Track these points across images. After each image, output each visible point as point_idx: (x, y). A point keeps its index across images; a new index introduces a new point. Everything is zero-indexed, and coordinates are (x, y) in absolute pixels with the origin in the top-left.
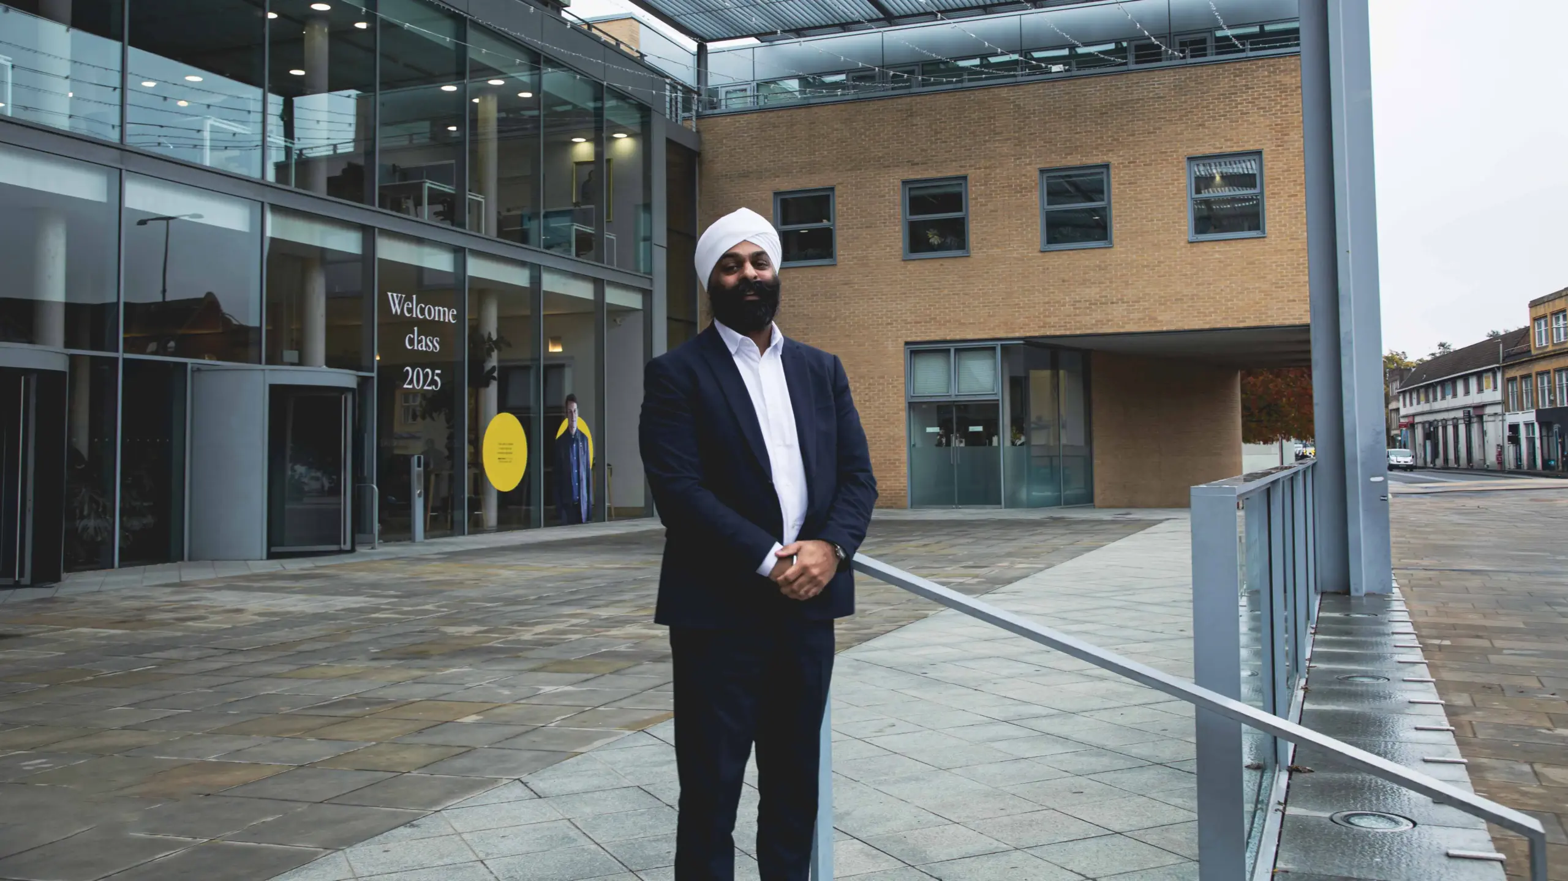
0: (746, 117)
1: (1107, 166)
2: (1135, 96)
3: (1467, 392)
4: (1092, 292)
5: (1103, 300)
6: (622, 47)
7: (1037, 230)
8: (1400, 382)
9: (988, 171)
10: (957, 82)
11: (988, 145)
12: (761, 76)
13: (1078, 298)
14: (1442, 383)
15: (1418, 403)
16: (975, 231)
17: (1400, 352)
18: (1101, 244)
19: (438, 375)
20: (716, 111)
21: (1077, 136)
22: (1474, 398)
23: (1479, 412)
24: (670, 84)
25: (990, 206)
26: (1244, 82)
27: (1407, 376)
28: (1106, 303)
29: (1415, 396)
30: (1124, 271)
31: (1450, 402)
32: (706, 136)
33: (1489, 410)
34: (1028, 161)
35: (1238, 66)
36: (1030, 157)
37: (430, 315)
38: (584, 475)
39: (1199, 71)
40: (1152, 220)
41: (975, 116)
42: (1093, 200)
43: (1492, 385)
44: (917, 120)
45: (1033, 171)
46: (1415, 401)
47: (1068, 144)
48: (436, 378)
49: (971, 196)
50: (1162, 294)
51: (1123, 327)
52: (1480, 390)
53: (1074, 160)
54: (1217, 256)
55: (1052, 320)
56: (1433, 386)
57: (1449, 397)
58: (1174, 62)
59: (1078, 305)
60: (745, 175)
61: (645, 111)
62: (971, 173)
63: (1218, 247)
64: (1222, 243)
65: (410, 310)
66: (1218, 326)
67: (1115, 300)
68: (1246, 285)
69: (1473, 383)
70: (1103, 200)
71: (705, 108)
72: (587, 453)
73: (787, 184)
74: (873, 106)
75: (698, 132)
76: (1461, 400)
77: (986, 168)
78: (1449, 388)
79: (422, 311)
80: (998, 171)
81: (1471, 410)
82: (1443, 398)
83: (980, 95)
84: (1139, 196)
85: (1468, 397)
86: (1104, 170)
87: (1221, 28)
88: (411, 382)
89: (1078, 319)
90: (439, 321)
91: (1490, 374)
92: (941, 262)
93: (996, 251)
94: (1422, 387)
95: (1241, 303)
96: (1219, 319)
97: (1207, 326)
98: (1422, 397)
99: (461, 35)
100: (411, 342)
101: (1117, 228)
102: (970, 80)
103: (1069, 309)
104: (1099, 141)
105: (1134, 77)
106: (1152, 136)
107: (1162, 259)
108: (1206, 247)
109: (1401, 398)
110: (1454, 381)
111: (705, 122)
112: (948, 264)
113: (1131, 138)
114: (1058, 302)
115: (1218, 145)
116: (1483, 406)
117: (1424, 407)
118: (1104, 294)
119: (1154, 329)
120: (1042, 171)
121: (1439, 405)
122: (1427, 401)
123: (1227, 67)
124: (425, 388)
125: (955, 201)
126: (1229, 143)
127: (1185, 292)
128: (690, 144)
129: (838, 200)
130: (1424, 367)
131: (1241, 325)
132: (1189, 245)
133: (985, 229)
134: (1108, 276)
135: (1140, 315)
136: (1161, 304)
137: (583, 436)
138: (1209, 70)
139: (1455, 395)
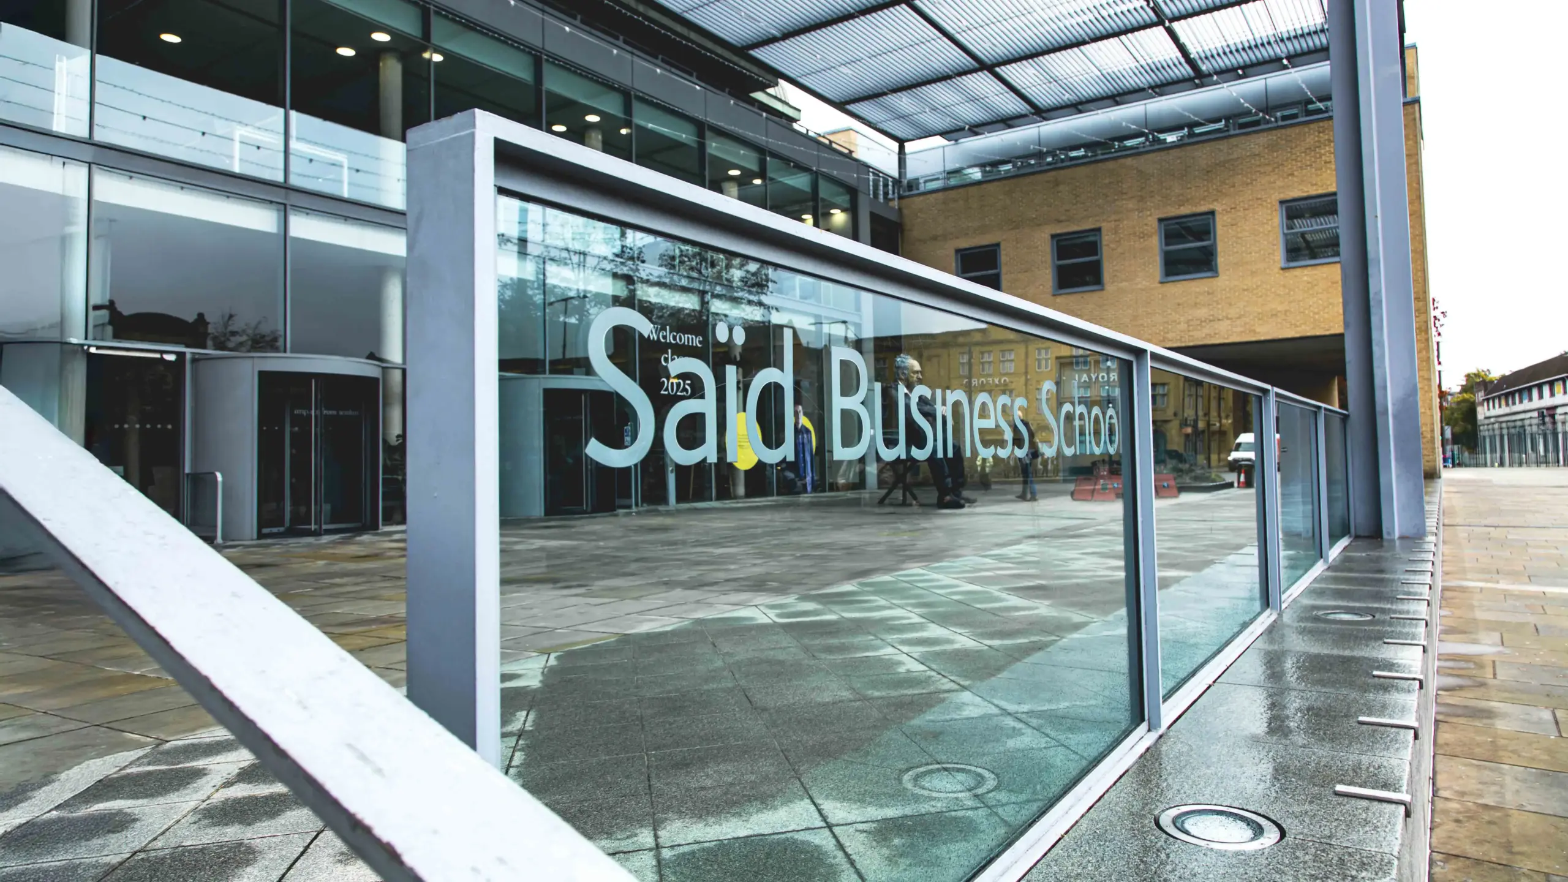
0: (934, 195)
1: (1212, 213)
2: (1235, 156)
3: (1541, 397)
4: (1202, 312)
5: (1211, 318)
6: (834, 145)
7: (1156, 267)
8: (1485, 391)
9: (1117, 223)
10: (1092, 156)
11: (1117, 203)
12: (950, 166)
13: (1190, 318)
14: (1520, 391)
15: (1500, 406)
16: (1108, 271)
17: (1485, 370)
18: (1209, 274)
19: (688, 384)
20: (915, 192)
21: (1188, 191)
22: (1547, 401)
23: (1551, 412)
24: (873, 173)
25: (1120, 250)
26: (1327, 137)
27: (1490, 387)
28: (1213, 321)
29: (1497, 401)
30: (1228, 295)
31: (1526, 405)
32: (905, 212)
33: (1559, 411)
34: (1149, 213)
35: (1321, 124)
36: (1150, 210)
37: (681, 340)
38: (808, 459)
39: (1289, 131)
40: (1251, 253)
41: (1107, 181)
42: (1202, 240)
43: (1562, 390)
44: (1061, 188)
45: (1151, 222)
46: (1497, 405)
47: (1181, 198)
48: (687, 387)
49: (1104, 243)
50: (1260, 311)
51: (1227, 338)
52: (1552, 394)
53: (1185, 210)
54: (1305, 278)
55: (1170, 336)
56: (1513, 394)
57: (1526, 401)
58: (1270, 126)
59: (1191, 323)
60: (935, 238)
61: (852, 192)
62: (1105, 226)
63: (1306, 271)
64: (1309, 268)
65: (665, 337)
66: (1309, 334)
67: (1220, 317)
68: (1331, 301)
69: (1546, 390)
70: (1209, 239)
71: (904, 191)
72: (810, 442)
73: (964, 244)
74: (1028, 180)
75: (900, 209)
76: (1536, 403)
77: (1115, 221)
78: (1525, 395)
79: (675, 338)
80: (1125, 222)
81: (1545, 411)
82: (1521, 402)
83: (1111, 165)
84: (1240, 235)
85: (1542, 401)
86: (1210, 216)
87: (1312, 102)
88: (667, 389)
89: (1191, 333)
90: (688, 345)
91: (1561, 383)
92: (1082, 295)
93: (1124, 284)
94: (1502, 394)
95: (1326, 316)
96: (1308, 328)
97: (1297, 335)
98: (1503, 402)
99: (701, 135)
100: (666, 360)
101: (1221, 260)
102: (1103, 154)
103: (1183, 326)
104: (1206, 194)
105: (1234, 141)
106: (1250, 187)
107: (1259, 283)
108: (1298, 272)
109: (1485, 404)
110: (1530, 389)
111: (905, 202)
112: (1087, 296)
113: (1232, 189)
114: (1175, 321)
115: (1306, 189)
116: (1555, 407)
117: (1505, 410)
118: (1212, 313)
119: (1253, 339)
120: (1160, 220)
121: (1518, 407)
122: (1507, 405)
123: (1312, 126)
124: (679, 394)
125: (1093, 248)
126: (1315, 188)
127: (1279, 309)
128: (893, 217)
129: (1003, 253)
130: (1505, 381)
131: (1327, 333)
132: (1281, 272)
133: (1116, 268)
134: (1215, 299)
135: (1242, 329)
136: (1259, 319)
137: (808, 431)
138: (1297, 130)
139: (1531, 399)
